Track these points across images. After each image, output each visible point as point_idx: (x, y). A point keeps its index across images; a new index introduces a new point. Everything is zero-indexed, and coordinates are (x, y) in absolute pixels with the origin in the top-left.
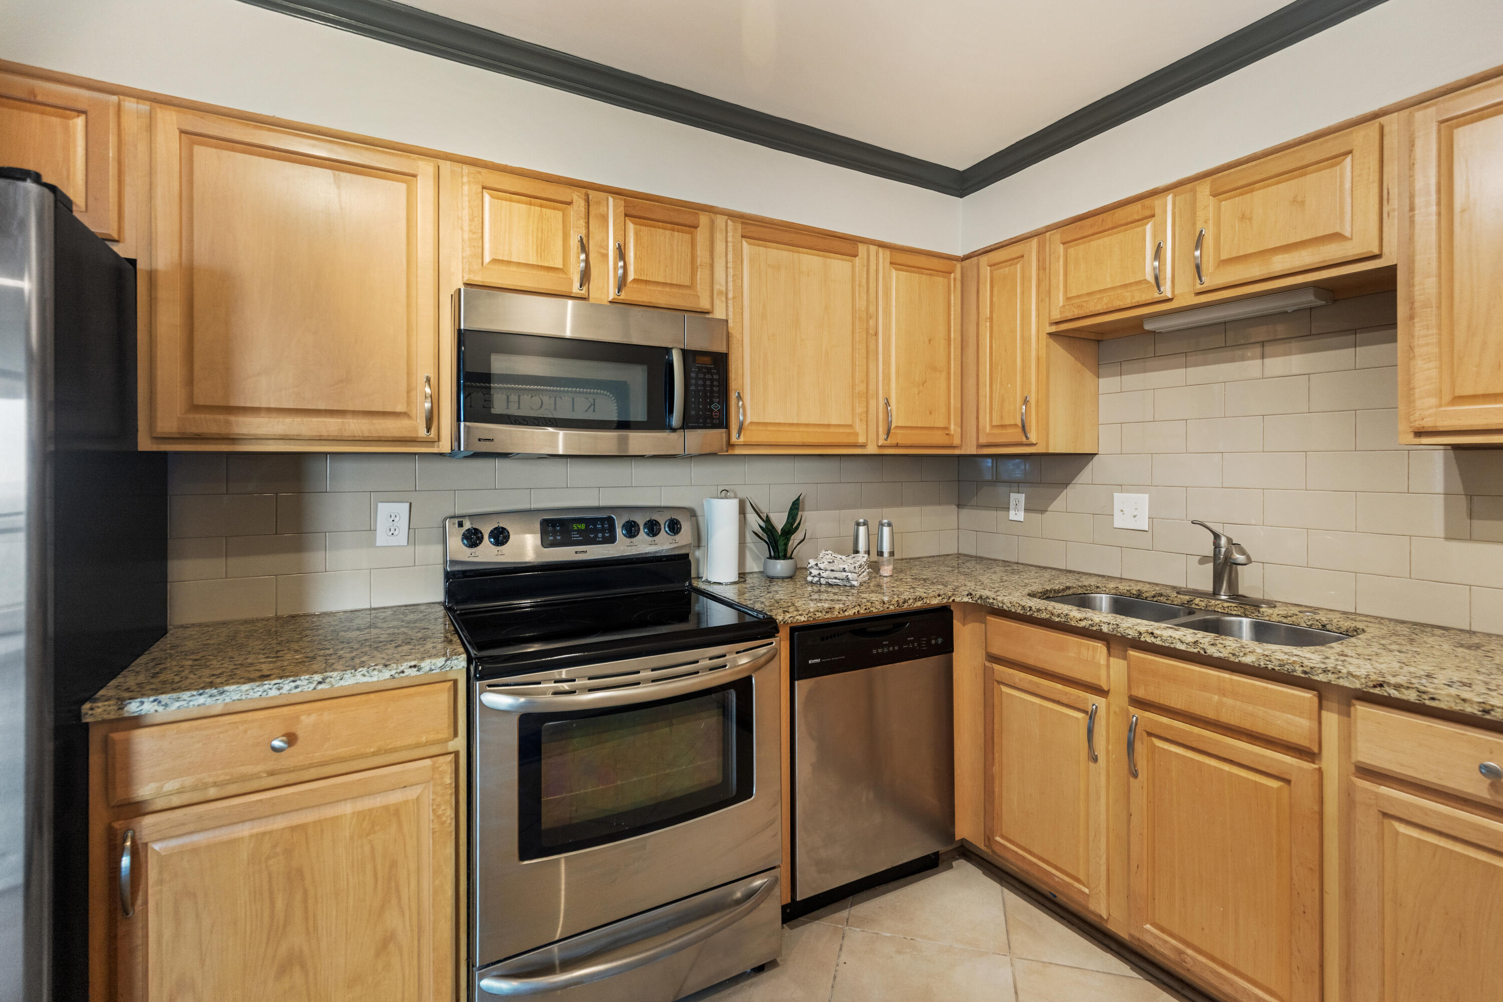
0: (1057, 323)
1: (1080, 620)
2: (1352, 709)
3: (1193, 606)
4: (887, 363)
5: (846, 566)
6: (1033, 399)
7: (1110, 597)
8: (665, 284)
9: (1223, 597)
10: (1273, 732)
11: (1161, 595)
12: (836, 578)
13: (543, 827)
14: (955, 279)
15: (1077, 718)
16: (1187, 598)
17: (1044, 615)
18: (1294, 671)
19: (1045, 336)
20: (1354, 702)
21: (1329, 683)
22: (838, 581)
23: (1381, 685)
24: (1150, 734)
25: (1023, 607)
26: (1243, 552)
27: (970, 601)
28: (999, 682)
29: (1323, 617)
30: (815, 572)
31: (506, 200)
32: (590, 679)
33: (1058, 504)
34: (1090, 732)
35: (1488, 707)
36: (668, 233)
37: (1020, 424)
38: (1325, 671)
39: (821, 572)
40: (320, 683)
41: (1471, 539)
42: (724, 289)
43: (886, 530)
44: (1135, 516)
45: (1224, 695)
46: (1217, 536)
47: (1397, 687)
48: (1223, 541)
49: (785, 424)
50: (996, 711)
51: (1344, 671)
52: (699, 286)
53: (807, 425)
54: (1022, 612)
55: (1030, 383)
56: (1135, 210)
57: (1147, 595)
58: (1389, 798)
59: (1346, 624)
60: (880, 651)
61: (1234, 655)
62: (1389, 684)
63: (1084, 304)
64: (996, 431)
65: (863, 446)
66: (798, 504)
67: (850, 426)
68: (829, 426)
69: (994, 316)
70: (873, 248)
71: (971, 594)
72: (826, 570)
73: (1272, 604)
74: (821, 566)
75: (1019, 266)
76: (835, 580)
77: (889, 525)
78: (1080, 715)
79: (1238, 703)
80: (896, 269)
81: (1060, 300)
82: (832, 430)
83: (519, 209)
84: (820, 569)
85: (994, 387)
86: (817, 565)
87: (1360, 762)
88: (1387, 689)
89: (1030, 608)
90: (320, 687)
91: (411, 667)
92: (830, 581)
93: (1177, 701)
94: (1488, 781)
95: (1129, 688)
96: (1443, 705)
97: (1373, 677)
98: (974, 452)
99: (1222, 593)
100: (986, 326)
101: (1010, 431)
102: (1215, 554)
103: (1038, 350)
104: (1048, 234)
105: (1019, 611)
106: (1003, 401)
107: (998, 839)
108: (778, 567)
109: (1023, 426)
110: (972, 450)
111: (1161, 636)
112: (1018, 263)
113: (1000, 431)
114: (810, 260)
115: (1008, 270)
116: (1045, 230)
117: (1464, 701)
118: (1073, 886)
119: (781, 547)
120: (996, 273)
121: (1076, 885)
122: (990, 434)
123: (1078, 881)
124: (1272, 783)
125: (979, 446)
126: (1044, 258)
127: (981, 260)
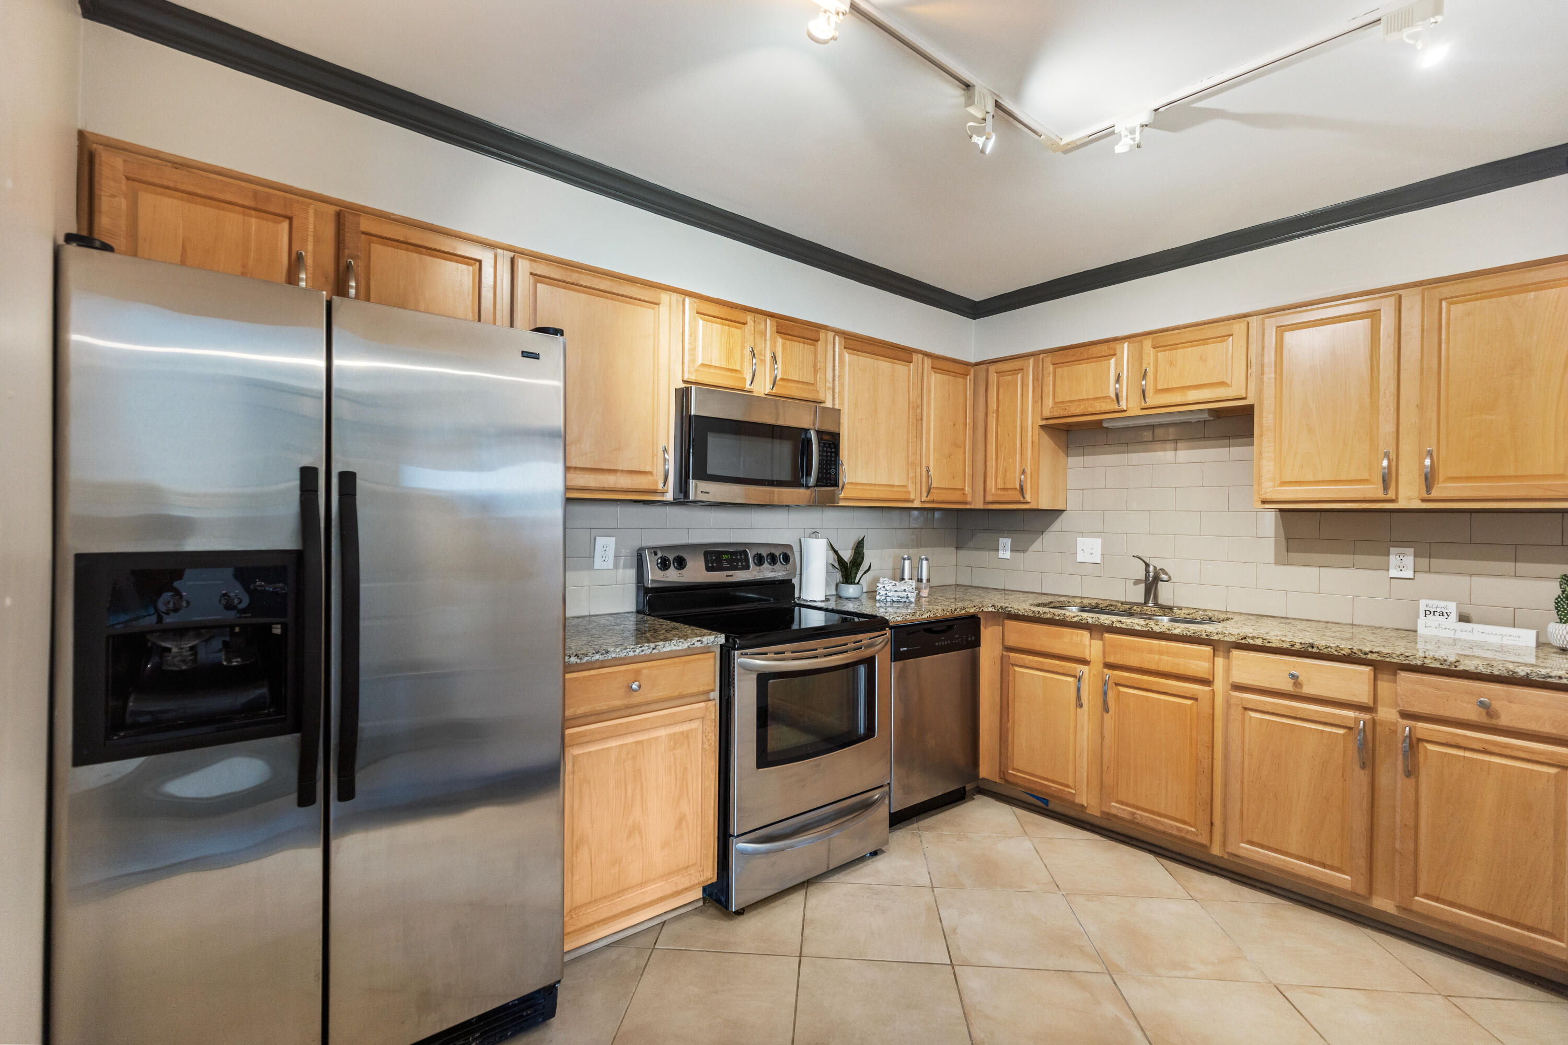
0: (1047, 419)
1: (1074, 617)
2: (1230, 654)
3: (1132, 611)
4: (928, 440)
5: (906, 588)
6: (1028, 471)
8: (798, 382)
9: (1150, 605)
10: (1189, 673)
11: (1112, 605)
12: (898, 596)
13: (768, 751)
14: (970, 380)
15: (1069, 681)
16: (1129, 606)
17: (1049, 616)
19: (1038, 427)
20: (1232, 650)
21: (1219, 640)
22: (900, 598)
23: (1245, 638)
24: (1117, 684)
25: (1034, 612)
26: (1166, 574)
27: (994, 610)
28: (1013, 665)
29: (1210, 614)
30: (883, 593)
31: (709, 322)
32: (792, 653)
33: (1037, 545)
34: (1079, 690)
35: (1293, 643)
36: (802, 345)
37: (1018, 487)
38: (1217, 634)
39: (887, 592)
40: (654, 649)
41: (1288, 564)
42: (832, 386)
43: (925, 563)
44: (1091, 554)
45: (1162, 655)
46: (1147, 565)
47: (1253, 638)
48: (1151, 569)
50: (1011, 685)
51: (1227, 633)
52: (818, 383)
53: (880, 485)
54: (1032, 615)
55: (1027, 459)
56: (1102, 349)
57: (1102, 606)
58: (1247, 700)
59: (1222, 616)
60: (940, 643)
61: (1169, 629)
62: (1249, 637)
63: (1067, 408)
64: (999, 492)
65: (912, 501)
66: (863, 544)
67: (905, 486)
68: (893, 486)
69: (1000, 409)
70: (920, 356)
71: (994, 606)
72: (891, 591)
73: (1180, 608)
74: (888, 588)
75: (1019, 376)
76: (898, 598)
77: (927, 559)
78: (1071, 679)
79: (1170, 658)
80: (935, 372)
81: (1049, 402)
82: (895, 489)
83: (717, 328)
84: (886, 590)
85: (999, 461)
86: (884, 587)
87: (1233, 682)
88: (1248, 639)
89: (1039, 612)
90: (654, 651)
91: (698, 641)
92: (894, 599)
93: (1134, 662)
94: (1293, 681)
95: (1104, 657)
96: (1273, 645)
97: (1241, 634)
98: (981, 507)
99: (1150, 602)
100: (993, 417)
101: (1010, 492)
102: (1146, 577)
103: (1032, 436)
104: (1041, 356)
105: (1031, 614)
106: (1006, 470)
107: (1010, 771)
108: (850, 590)
109: (1022, 490)
110: (979, 505)
111: (1126, 623)
112: (1018, 374)
113: (1002, 493)
114: (884, 365)
115: (1010, 377)
116: (1039, 353)
117: (1283, 641)
118: (1064, 790)
119: (852, 575)
120: (1001, 378)
121: (1066, 789)
122: (993, 495)
123: (1068, 786)
124: (1189, 702)
125: (986, 503)
126: (1038, 373)
127: (990, 367)
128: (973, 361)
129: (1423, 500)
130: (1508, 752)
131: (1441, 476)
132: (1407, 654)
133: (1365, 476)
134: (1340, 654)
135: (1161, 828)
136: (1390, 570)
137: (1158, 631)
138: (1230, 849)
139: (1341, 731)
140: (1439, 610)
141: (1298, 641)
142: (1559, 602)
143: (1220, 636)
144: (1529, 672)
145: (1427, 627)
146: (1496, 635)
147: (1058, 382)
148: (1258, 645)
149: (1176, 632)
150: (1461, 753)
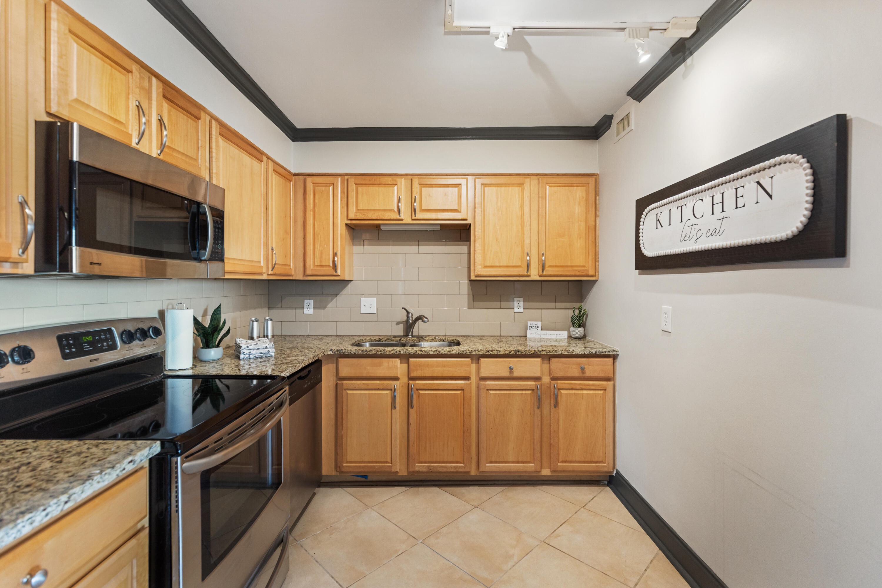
0: (351, 220)
1: (391, 351)
2: (480, 361)
3: (401, 341)
5: (267, 345)
6: (339, 254)
7: (370, 344)
8: (181, 153)
9: (410, 336)
10: (459, 375)
11: (389, 339)
12: (261, 353)
14: (292, 185)
15: (387, 393)
16: (399, 338)
17: (373, 352)
18: (467, 353)
19: (344, 225)
20: (480, 358)
21: (475, 354)
22: (262, 355)
23: (488, 351)
24: (418, 390)
25: (362, 351)
26: (426, 317)
27: (332, 353)
28: (345, 389)
30: (247, 352)
33: (332, 304)
34: (394, 398)
35: (511, 351)
36: (185, 117)
37: (331, 264)
39: (251, 351)
40: (66, 502)
42: (209, 166)
43: (270, 323)
44: (370, 308)
46: (408, 313)
47: (492, 351)
48: (410, 315)
49: (237, 259)
50: (344, 404)
51: (479, 349)
52: (200, 160)
53: (245, 260)
54: (361, 353)
55: (338, 246)
56: (389, 180)
57: (383, 340)
58: (489, 384)
60: (305, 386)
61: (449, 352)
62: (490, 350)
63: (366, 214)
64: (316, 268)
65: (263, 274)
66: (220, 311)
67: (259, 262)
68: (253, 261)
69: (316, 210)
70: (267, 159)
71: (332, 350)
72: (254, 350)
73: (425, 336)
74: (251, 347)
75: (330, 188)
77: (271, 320)
78: (388, 392)
79: (448, 368)
80: (275, 174)
81: (352, 209)
84: (250, 349)
85: (316, 246)
86: (248, 347)
87: (482, 376)
88: (490, 352)
89: (366, 350)
91: (131, 460)
92: (257, 355)
94: (509, 371)
95: (408, 374)
96: (502, 353)
97: (486, 349)
98: (302, 279)
99: (410, 334)
100: (311, 214)
101: (325, 268)
102: (406, 320)
103: (340, 233)
104: (346, 177)
105: (360, 352)
106: (322, 253)
107: (344, 465)
108: (213, 353)
109: (335, 267)
110: (300, 277)
111: (424, 350)
112: (330, 186)
113: (319, 268)
114: (246, 159)
115: (324, 188)
116: (345, 175)
117: (506, 350)
118: (384, 466)
119: (214, 340)
120: (316, 188)
121: (386, 465)
122: (312, 270)
123: (387, 462)
124: (459, 392)
125: (305, 274)
126: (344, 188)
127: (307, 178)
128: (293, 171)
129: (540, 276)
130: (589, 387)
131: (547, 265)
132: (556, 350)
133: (519, 264)
134: (530, 354)
135: (445, 470)
136: (515, 309)
137: (443, 353)
138: (481, 469)
139: (529, 392)
140: (535, 326)
141: (512, 349)
142: (573, 319)
143: (476, 352)
144: (596, 351)
145: (531, 334)
146: (555, 335)
147: (359, 196)
148: (494, 354)
149: (453, 352)
150: (573, 392)
